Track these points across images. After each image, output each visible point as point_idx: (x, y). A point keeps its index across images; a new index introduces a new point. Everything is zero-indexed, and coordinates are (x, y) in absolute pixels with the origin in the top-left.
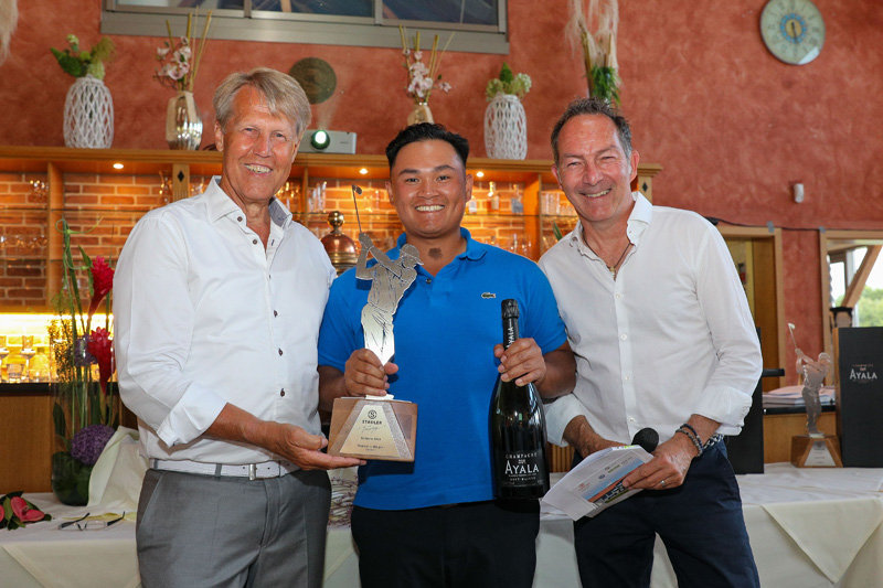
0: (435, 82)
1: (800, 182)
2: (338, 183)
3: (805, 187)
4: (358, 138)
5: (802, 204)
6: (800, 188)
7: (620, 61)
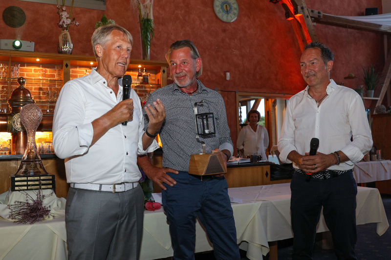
0: (72, 21)
1: (228, 72)
2: (26, 65)
3: (230, 74)
4: (35, 45)
5: (229, 81)
6: (228, 74)
7: (154, 17)
